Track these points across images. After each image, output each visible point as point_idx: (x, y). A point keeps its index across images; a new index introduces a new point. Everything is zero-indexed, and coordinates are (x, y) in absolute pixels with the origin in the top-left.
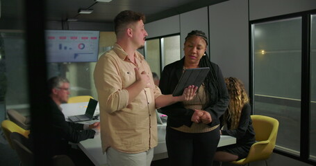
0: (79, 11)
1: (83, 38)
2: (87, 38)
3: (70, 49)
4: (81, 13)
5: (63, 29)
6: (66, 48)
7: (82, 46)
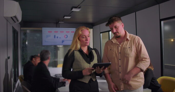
0: (64, 17)
1: (67, 32)
2: (69, 32)
3: (60, 38)
4: (65, 18)
5: (56, 27)
6: (57, 37)
7: (66, 36)
